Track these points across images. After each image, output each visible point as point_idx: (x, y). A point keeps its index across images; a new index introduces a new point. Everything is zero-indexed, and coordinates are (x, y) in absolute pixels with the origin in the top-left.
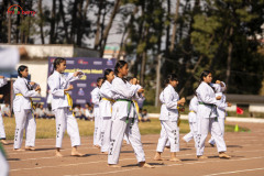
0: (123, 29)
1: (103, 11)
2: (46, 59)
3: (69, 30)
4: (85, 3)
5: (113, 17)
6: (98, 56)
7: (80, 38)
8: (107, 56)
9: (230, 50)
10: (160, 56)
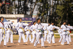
0: (37, 9)
1: (32, 5)
2: (17, 18)
3: (23, 10)
4: (27, 3)
5: (35, 6)
6: (31, 17)
7: (26, 12)
8: (33, 17)
9: (67, 15)
10: (48, 17)
